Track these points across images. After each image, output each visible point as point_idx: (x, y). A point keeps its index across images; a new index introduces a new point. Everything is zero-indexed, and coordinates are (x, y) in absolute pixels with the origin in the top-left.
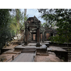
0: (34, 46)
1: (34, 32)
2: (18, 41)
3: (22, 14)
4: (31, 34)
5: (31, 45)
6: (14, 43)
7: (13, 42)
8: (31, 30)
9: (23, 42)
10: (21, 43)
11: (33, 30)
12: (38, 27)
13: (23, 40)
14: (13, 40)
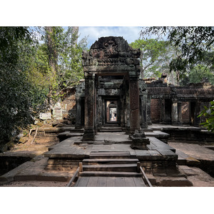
0: (120, 143)
1: (113, 92)
2: (54, 126)
3: (67, 33)
4: (100, 99)
5: (107, 139)
6: (39, 131)
7: (37, 128)
8: (102, 88)
9: (73, 128)
10: (67, 133)
11: (110, 87)
12: (134, 73)
13: (69, 122)
14: (36, 122)
